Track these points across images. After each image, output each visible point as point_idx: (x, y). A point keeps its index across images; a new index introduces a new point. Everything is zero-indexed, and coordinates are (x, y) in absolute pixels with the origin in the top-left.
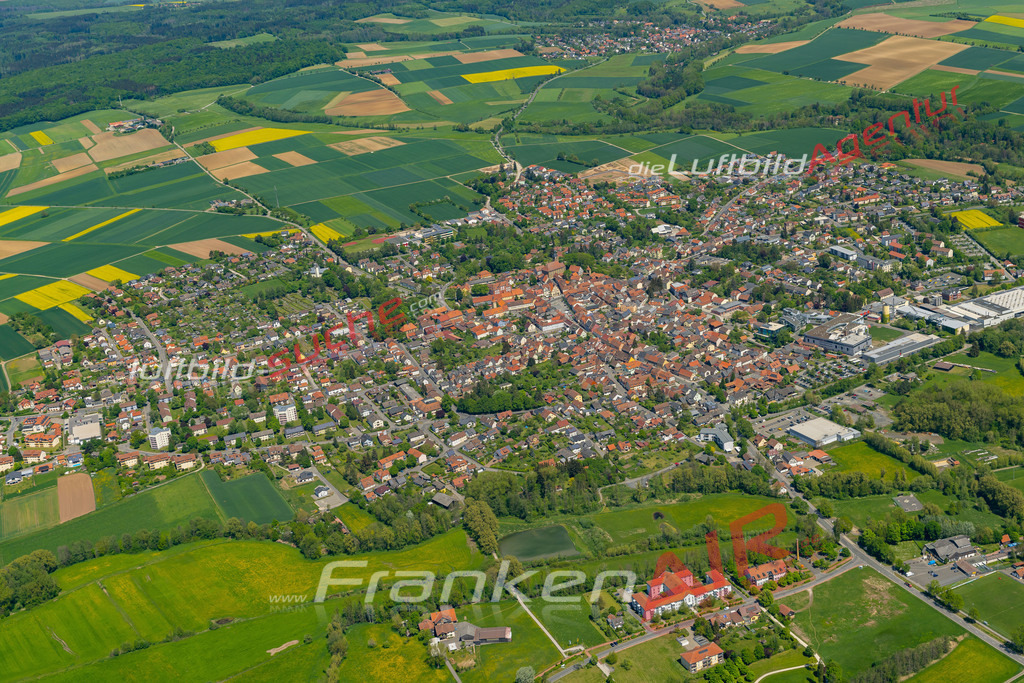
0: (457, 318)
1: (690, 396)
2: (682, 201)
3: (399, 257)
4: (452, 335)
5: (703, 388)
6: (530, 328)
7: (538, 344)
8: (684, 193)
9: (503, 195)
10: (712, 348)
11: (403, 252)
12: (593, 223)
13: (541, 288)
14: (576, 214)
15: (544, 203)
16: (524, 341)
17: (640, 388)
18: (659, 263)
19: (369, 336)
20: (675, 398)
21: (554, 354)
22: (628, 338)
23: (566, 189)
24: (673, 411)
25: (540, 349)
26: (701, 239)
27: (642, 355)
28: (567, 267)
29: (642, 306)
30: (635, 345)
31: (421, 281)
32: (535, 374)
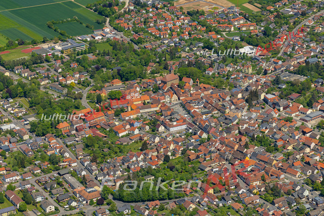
0: (101, 118)
1: (300, 192)
2: (258, 27)
3: (45, 64)
4: (98, 132)
5: (307, 184)
6: (160, 129)
7: (169, 143)
8: (259, 21)
9: (118, 17)
10: (308, 150)
11: (47, 61)
12: (193, 42)
13: (163, 95)
14: (178, 35)
15: (152, 25)
16: (157, 140)
17: (258, 183)
18: (252, 78)
19: (32, 131)
20: (288, 193)
21: (183, 153)
22: (240, 140)
23: (167, 14)
24: (290, 204)
25: (172, 147)
26: (279, 59)
27: (254, 155)
28: (181, 79)
29: (244, 113)
30: (246, 146)
31: (66, 86)
32: (172, 168)
